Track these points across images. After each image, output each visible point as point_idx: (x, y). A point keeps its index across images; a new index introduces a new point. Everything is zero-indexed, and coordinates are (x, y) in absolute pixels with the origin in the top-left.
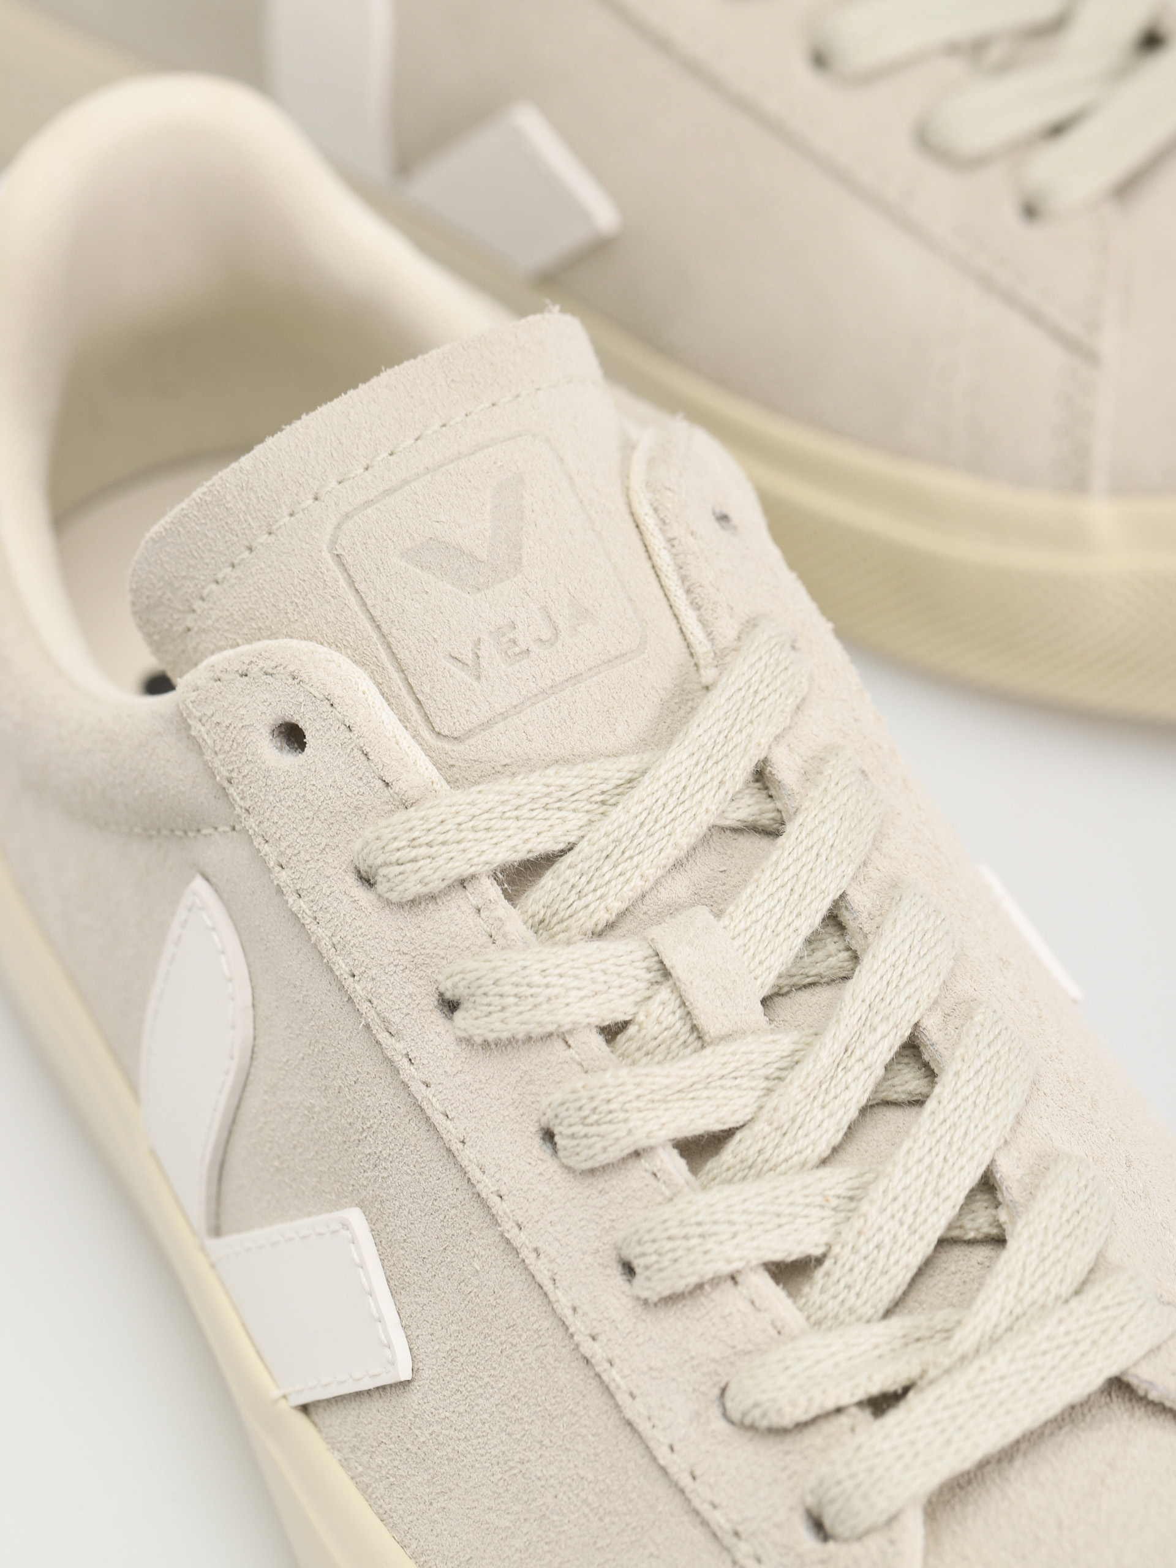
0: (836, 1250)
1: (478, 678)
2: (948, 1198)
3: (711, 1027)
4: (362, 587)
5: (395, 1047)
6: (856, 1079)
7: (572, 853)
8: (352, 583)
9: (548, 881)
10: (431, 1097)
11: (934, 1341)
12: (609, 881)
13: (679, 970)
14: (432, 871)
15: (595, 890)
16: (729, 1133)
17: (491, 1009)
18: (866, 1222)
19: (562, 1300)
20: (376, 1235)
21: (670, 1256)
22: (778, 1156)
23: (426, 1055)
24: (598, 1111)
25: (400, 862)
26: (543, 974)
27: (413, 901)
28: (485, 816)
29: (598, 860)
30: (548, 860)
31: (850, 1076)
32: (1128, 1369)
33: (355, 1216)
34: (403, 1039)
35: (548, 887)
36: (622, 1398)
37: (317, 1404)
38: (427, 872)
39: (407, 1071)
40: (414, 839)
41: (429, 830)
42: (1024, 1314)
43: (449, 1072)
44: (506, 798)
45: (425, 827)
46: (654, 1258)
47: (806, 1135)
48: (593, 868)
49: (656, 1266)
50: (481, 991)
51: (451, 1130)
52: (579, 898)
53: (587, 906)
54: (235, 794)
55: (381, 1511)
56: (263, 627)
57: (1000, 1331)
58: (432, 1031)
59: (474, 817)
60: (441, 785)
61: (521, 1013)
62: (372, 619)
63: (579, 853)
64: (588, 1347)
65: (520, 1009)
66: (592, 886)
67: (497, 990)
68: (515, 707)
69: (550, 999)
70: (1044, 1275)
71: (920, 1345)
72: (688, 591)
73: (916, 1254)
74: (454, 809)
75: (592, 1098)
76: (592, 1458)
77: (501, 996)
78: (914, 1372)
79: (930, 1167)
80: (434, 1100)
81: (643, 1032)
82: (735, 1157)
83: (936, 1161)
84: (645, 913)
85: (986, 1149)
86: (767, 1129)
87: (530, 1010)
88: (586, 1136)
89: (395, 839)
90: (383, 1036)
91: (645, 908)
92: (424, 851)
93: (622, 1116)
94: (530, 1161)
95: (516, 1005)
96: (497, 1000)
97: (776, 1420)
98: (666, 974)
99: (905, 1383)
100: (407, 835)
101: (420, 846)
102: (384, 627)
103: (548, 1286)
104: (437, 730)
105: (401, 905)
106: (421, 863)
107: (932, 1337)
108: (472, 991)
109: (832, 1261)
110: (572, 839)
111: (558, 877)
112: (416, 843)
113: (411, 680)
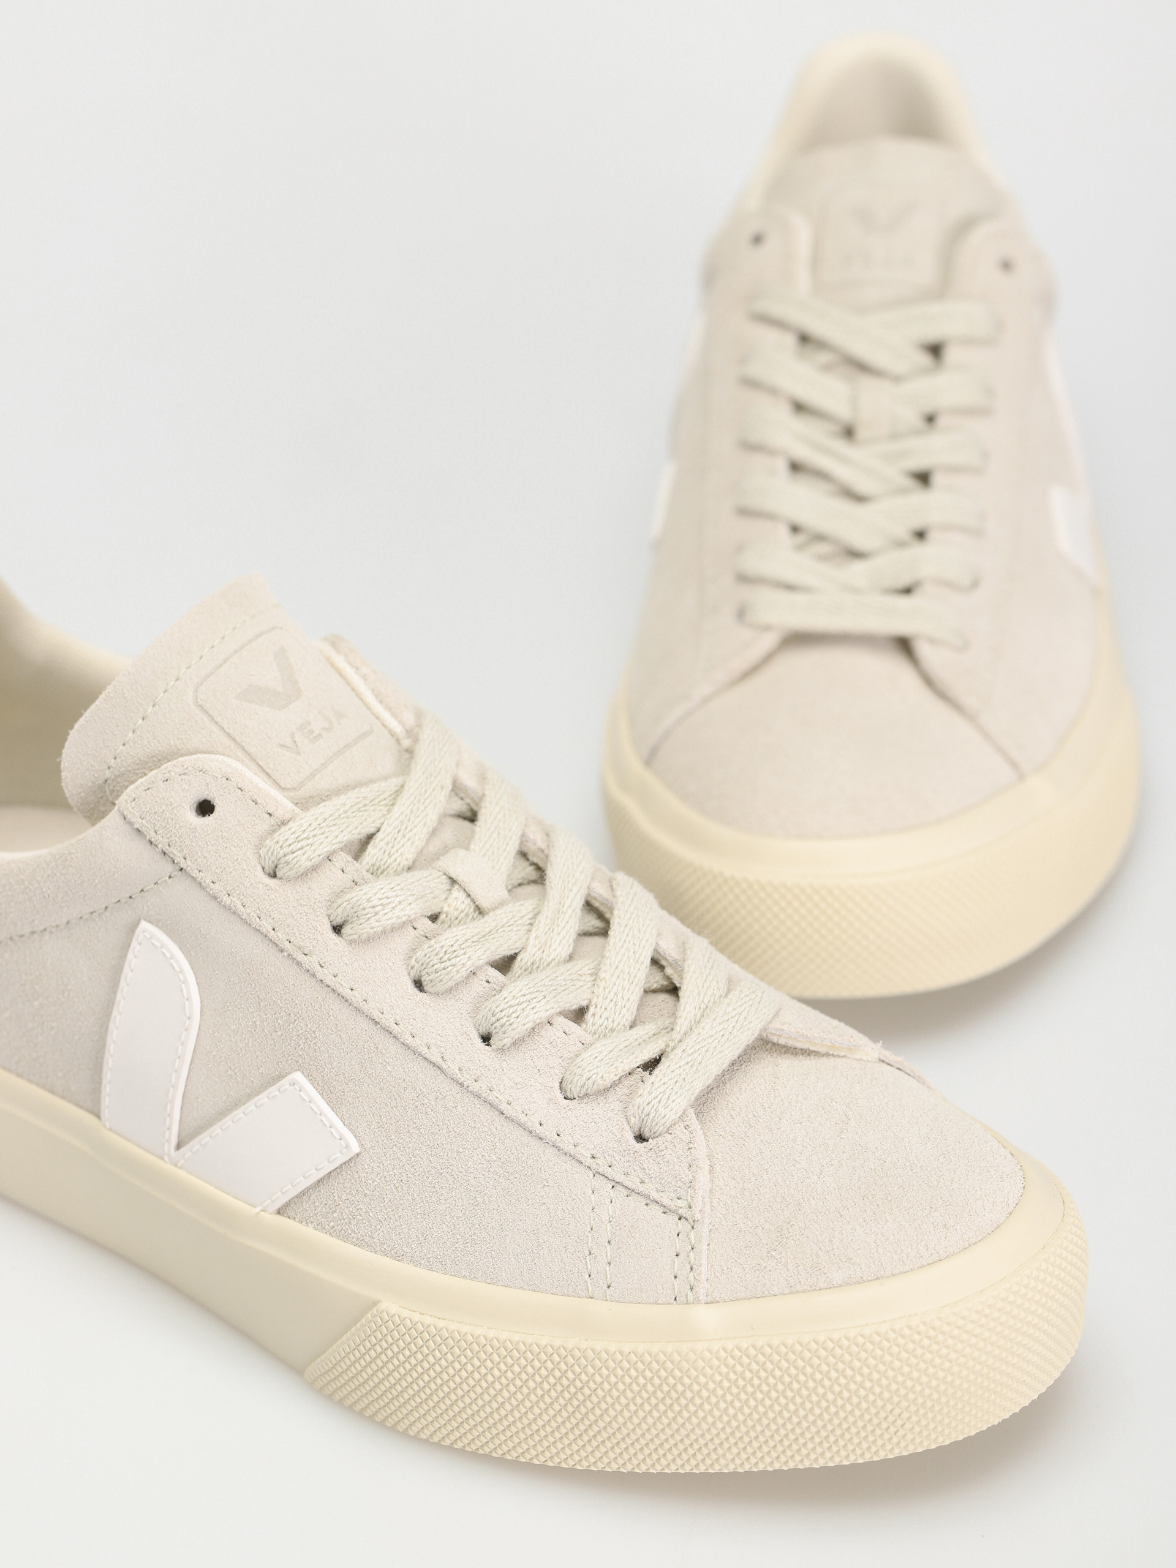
0: (594, 1001)
1: (299, 753)
2: (642, 963)
3: (484, 903)
4: (218, 719)
5: (311, 962)
6: (570, 916)
7: (379, 833)
8: (212, 718)
9: (371, 850)
10: (340, 981)
11: (661, 1034)
12: (403, 845)
13: (459, 879)
14: (313, 852)
15: (397, 851)
16: (516, 954)
17: (369, 916)
18: (606, 981)
19: (452, 1067)
20: (312, 1081)
21: (514, 1015)
22: (543, 963)
23: (331, 959)
24: (448, 952)
25: (293, 851)
26: (393, 890)
27: (302, 875)
28: (331, 819)
29: (395, 834)
30: (370, 837)
31: (567, 916)
32: (765, 1029)
33: (298, 1076)
34: (314, 954)
35: (372, 853)
36: (503, 1107)
37: (287, 1205)
38: (310, 853)
39: (320, 973)
40: (297, 838)
41: (304, 831)
42: (707, 1007)
43: (348, 963)
44: (338, 808)
45: (301, 829)
46: (505, 1019)
47: (555, 950)
48: (393, 839)
49: (508, 1023)
50: (361, 907)
51: (356, 997)
52: (390, 857)
53: (395, 860)
54: (174, 850)
55: (354, 1240)
56: (162, 759)
57: (698, 1018)
58: (332, 944)
59: (326, 819)
60: (298, 810)
61: (386, 914)
62: (229, 735)
63: (384, 831)
64: (475, 1087)
65: (385, 911)
66: (395, 849)
67: (370, 904)
68: (323, 765)
69: (400, 902)
70: (708, 988)
71: (656, 1037)
72: (381, 702)
73: (637, 994)
74: (314, 817)
75: (442, 947)
76: (492, 1148)
77: (373, 907)
78: (663, 1046)
79: (628, 950)
80: (342, 982)
81: (449, 916)
82: (521, 969)
83: (630, 946)
84: (425, 860)
85: (652, 936)
86: (535, 950)
87: (391, 911)
88: (444, 969)
89: (287, 840)
90: (300, 957)
91: (424, 858)
92: (304, 843)
93: (462, 952)
94: (409, 997)
95: (383, 910)
96: (371, 910)
97: (601, 1084)
98: (453, 881)
99: (660, 1053)
100: (293, 836)
101: (302, 840)
102: (238, 739)
103: (440, 1062)
104: (283, 786)
105: (296, 879)
106: (306, 848)
107: (660, 1033)
108: (355, 909)
109: (594, 1006)
110: (378, 825)
111: (376, 847)
112: (300, 838)
113: (260, 763)
